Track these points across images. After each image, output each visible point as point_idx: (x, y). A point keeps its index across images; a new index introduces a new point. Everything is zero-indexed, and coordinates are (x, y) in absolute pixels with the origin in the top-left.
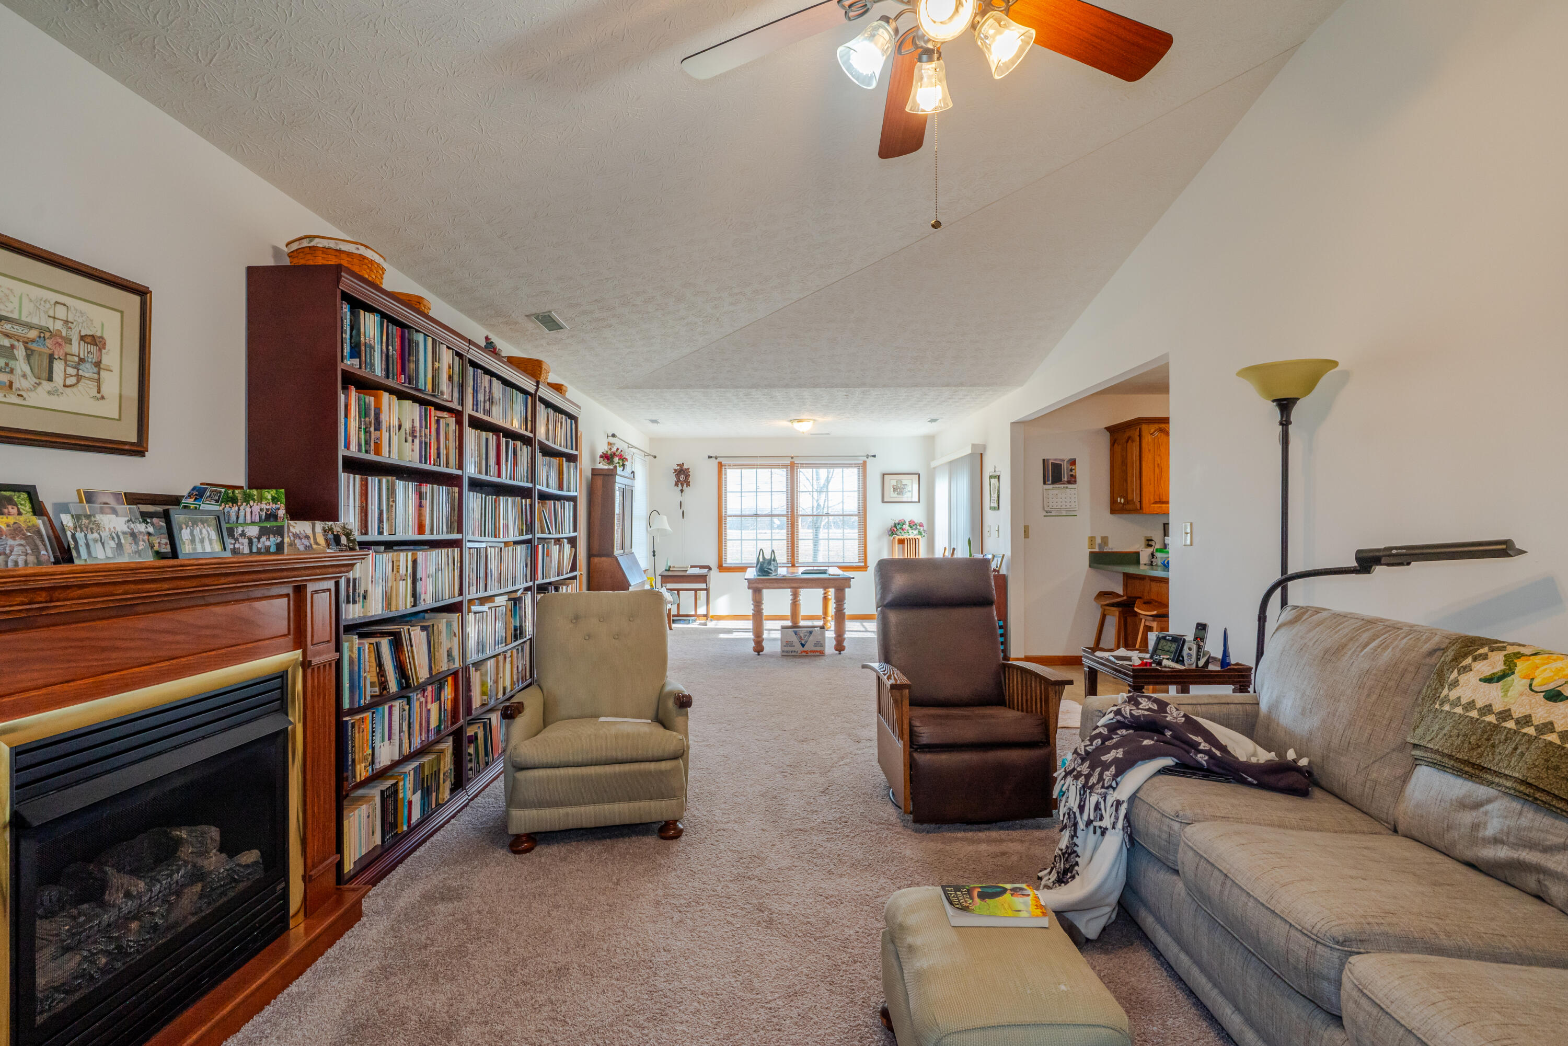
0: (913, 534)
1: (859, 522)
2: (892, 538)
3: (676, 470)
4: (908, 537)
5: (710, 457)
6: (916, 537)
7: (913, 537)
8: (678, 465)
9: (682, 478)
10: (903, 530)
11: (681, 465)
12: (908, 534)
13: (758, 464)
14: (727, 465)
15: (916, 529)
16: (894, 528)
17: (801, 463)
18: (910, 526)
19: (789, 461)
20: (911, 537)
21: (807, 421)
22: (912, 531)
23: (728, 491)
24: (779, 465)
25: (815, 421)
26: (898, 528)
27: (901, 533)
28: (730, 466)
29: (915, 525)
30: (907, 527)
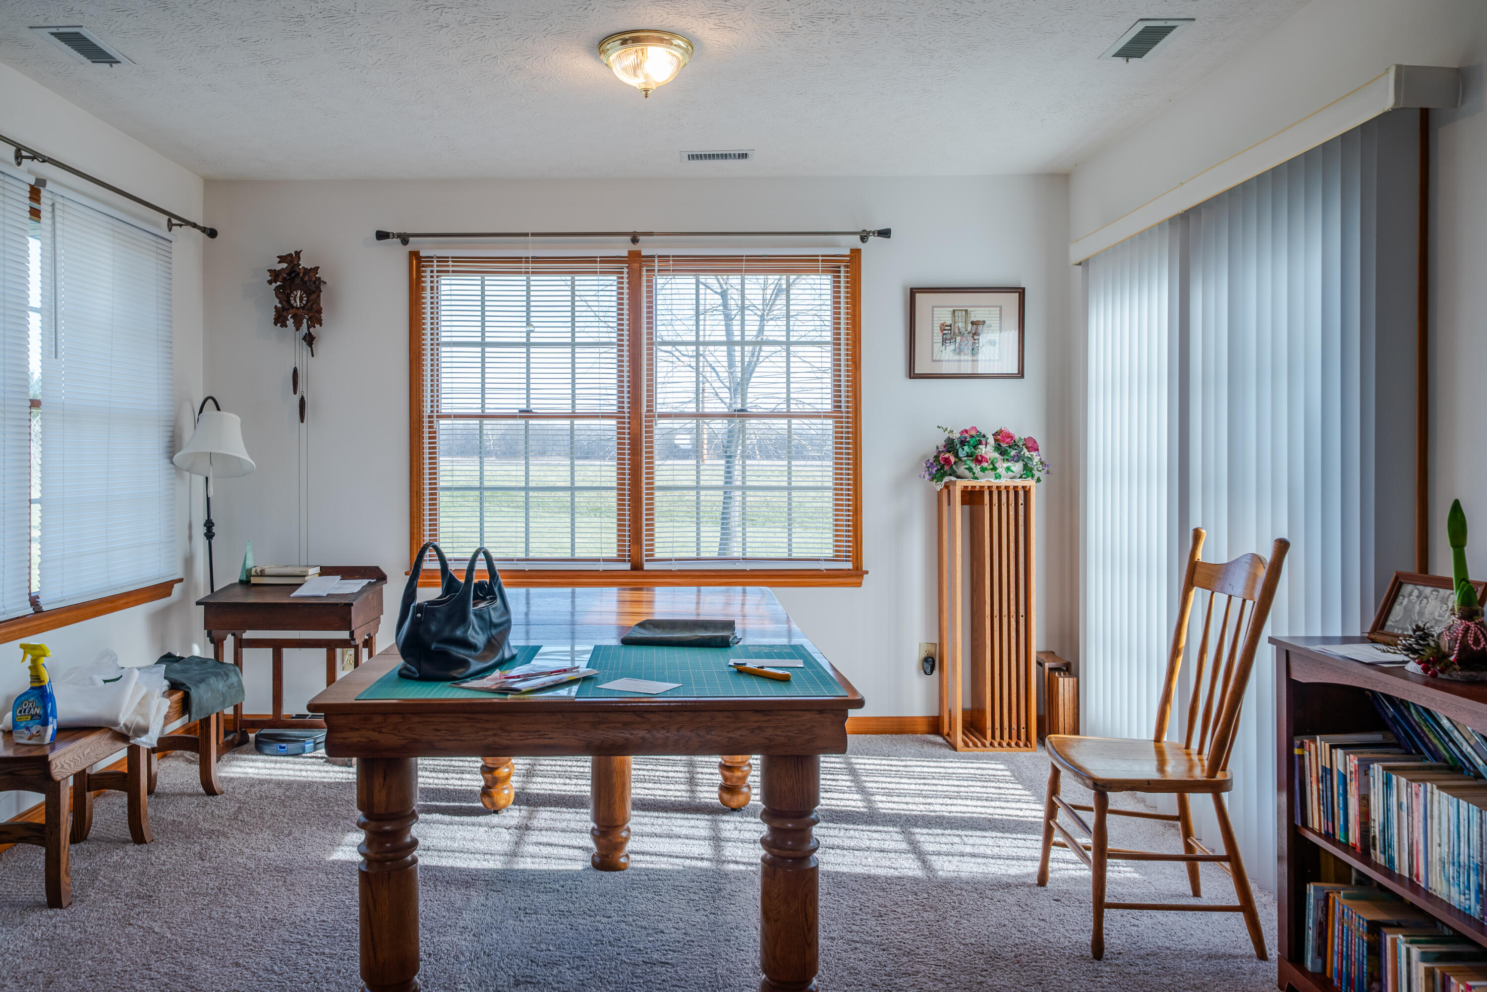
0: (1004, 475)
1: (838, 437)
2: (939, 486)
3: (275, 275)
4: (994, 482)
5: (382, 235)
6: (1019, 483)
7: (1011, 483)
8: (282, 259)
9: (298, 298)
10: (979, 460)
11: (292, 259)
12: (993, 473)
13: (532, 258)
14: (438, 261)
15: (1018, 458)
16: (947, 455)
17: (659, 257)
18: (998, 448)
19: (622, 249)
20: (1003, 482)
21: (662, 40)
22: (1006, 465)
23: (444, 339)
24: (596, 262)
25: (692, 44)
26: (962, 454)
27: (970, 469)
28: (448, 266)
29: (1014, 445)
30: (988, 451)
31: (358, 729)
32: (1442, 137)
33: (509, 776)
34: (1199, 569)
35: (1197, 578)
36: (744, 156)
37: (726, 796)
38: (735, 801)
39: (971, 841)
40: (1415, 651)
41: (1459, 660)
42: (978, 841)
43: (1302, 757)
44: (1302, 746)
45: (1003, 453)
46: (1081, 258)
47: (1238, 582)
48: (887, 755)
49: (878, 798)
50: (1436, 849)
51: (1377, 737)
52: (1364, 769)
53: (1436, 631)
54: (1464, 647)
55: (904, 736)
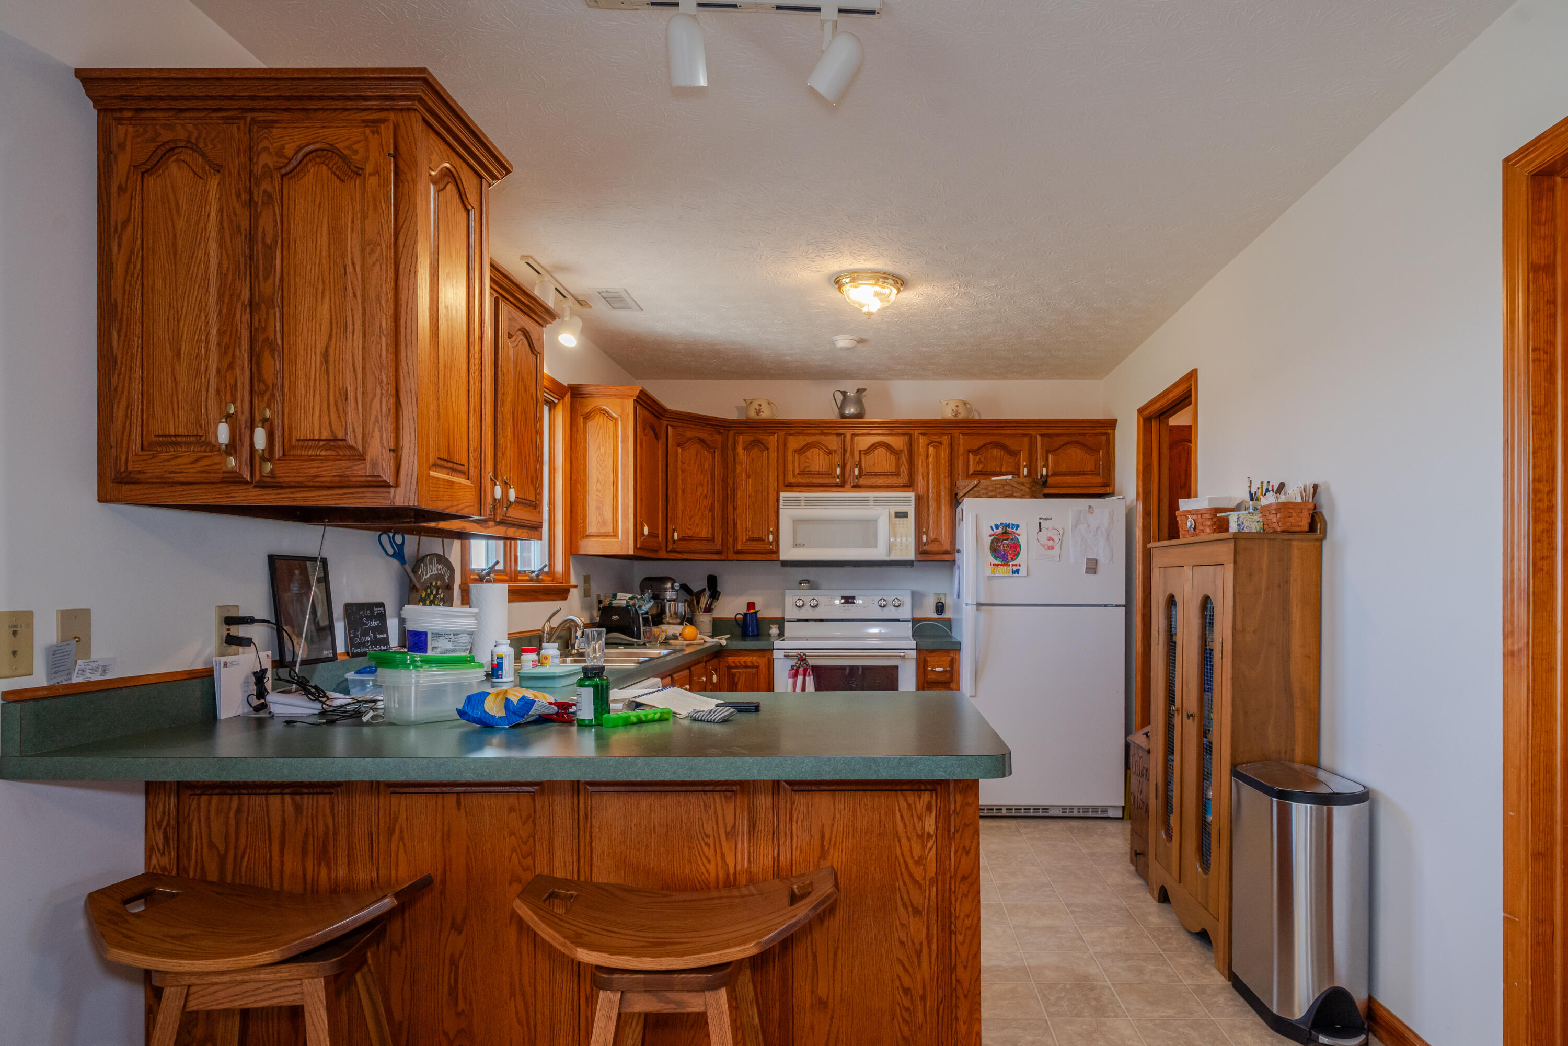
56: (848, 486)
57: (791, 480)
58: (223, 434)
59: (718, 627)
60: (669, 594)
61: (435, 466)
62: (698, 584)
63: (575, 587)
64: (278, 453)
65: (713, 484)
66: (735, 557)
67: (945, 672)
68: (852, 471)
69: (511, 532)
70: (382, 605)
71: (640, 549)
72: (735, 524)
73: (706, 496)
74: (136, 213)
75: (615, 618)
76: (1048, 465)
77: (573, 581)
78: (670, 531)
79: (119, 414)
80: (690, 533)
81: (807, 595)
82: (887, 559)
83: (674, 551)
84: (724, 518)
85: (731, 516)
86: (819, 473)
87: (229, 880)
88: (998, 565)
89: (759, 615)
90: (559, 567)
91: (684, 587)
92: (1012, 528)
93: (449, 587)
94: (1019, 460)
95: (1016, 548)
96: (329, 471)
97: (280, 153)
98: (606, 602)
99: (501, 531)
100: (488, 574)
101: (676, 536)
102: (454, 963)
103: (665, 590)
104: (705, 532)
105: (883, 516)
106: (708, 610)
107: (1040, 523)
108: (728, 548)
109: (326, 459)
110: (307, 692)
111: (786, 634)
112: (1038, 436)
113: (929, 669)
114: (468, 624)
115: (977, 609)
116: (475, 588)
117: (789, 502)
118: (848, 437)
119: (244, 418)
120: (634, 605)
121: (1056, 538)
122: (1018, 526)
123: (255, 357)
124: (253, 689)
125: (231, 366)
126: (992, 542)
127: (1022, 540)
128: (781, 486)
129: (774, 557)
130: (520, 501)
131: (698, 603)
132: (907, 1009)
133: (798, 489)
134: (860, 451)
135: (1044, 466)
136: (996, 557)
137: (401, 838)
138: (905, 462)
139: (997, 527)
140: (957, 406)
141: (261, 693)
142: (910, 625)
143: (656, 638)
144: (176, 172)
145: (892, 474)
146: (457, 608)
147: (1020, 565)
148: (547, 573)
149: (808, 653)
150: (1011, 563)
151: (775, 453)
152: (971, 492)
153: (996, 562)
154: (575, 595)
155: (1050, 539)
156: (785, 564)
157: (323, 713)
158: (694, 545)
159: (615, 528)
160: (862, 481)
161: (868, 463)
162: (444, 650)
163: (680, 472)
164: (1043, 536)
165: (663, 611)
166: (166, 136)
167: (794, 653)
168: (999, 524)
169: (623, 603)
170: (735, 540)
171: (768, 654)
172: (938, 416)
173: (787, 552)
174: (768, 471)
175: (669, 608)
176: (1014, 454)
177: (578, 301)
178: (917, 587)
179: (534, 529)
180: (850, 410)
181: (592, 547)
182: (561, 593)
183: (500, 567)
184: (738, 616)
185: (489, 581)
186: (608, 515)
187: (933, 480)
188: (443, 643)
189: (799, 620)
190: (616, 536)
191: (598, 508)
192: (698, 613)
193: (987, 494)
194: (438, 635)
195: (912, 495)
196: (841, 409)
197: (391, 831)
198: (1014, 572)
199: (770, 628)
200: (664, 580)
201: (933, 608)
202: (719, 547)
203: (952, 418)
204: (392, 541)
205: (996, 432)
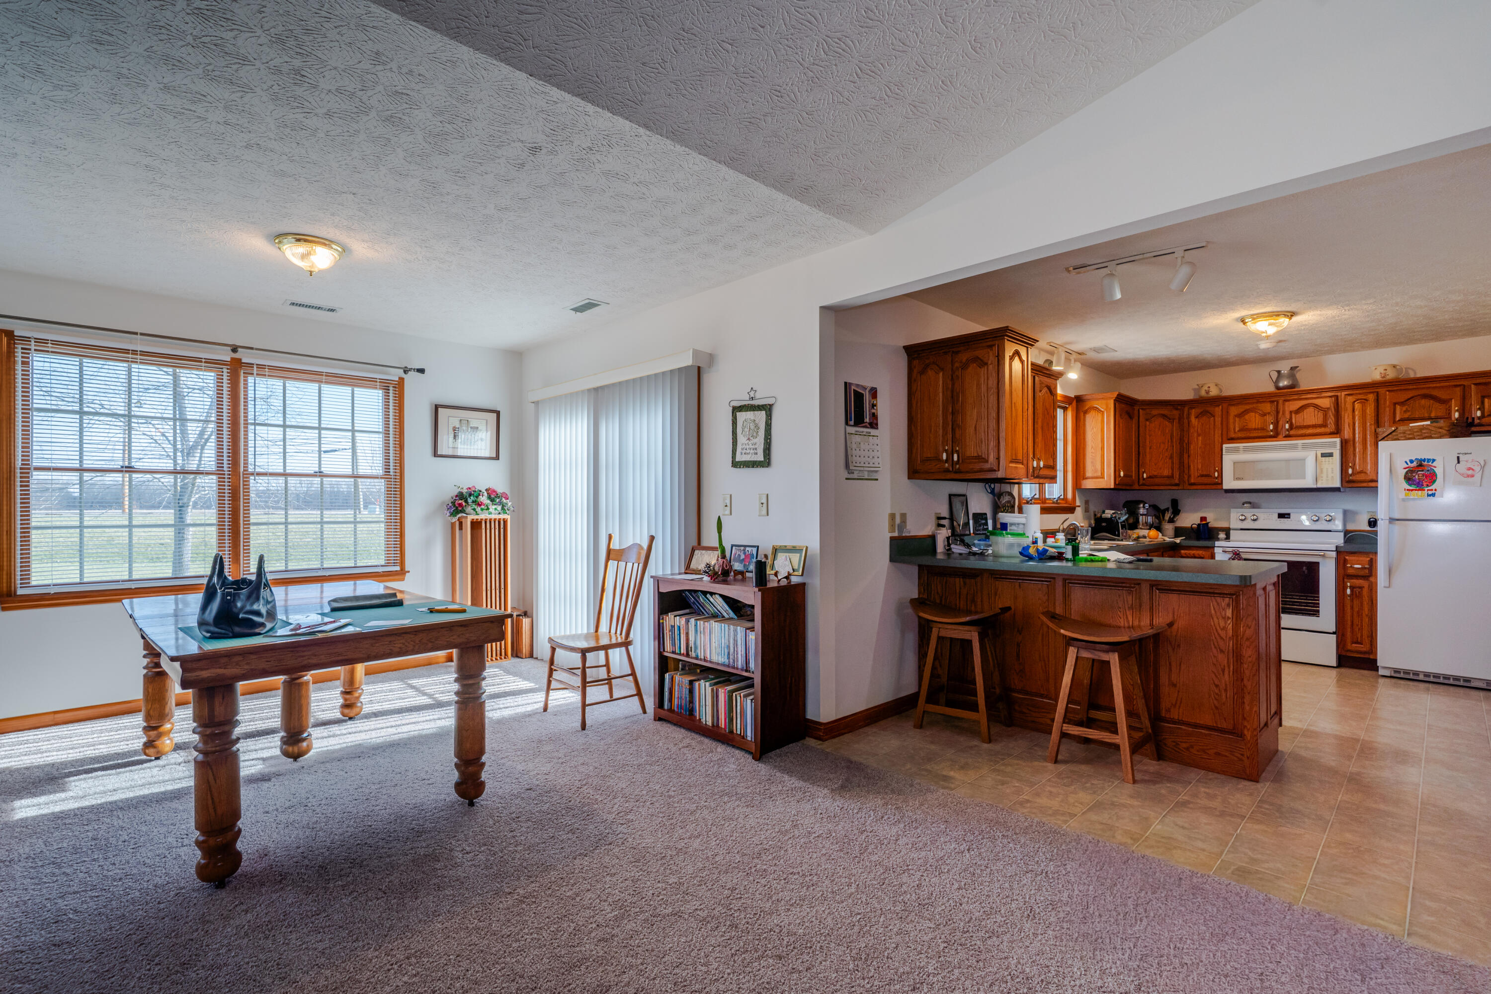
0: (493, 513)
1: (388, 490)
2: (455, 519)
4: (489, 517)
6: (500, 516)
7: (497, 517)
10: (479, 505)
12: (487, 511)
13: (140, 351)
14: (35, 342)
15: (500, 503)
16: (460, 502)
17: (257, 365)
18: (489, 497)
19: (227, 356)
20: (493, 517)
21: (325, 245)
22: (494, 507)
23: (35, 406)
24: (201, 362)
25: (345, 250)
26: (470, 501)
27: (474, 510)
28: (48, 347)
29: (497, 496)
30: (484, 499)
31: (208, 669)
32: (705, 378)
33: (170, 731)
34: (612, 552)
35: (611, 556)
36: (332, 310)
37: (346, 711)
38: (352, 713)
39: (501, 702)
40: (707, 573)
41: (721, 574)
42: (505, 702)
43: (663, 623)
44: (663, 619)
45: (492, 500)
46: (535, 399)
47: (633, 556)
48: (429, 676)
49: (437, 696)
50: (714, 644)
51: (687, 611)
52: (687, 622)
53: (713, 563)
54: (723, 569)
55: (433, 666)
56: (1280, 437)
57: (1232, 435)
58: (944, 456)
59: (1178, 532)
60: (1142, 511)
61: (1011, 462)
62: (1165, 504)
63: (1079, 506)
64: (960, 461)
65: (1172, 441)
66: (1189, 487)
67: (1363, 568)
68: (1284, 426)
69: (1041, 481)
70: (986, 514)
71: (1118, 484)
72: (1189, 467)
73: (1167, 450)
74: (919, 388)
75: (1104, 524)
76: (1484, 407)
77: (1078, 503)
78: (1141, 473)
79: (914, 451)
80: (1155, 473)
81: (1249, 513)
82: (1315, 486)
83: (1143, 485)
84: (1181, 463)
85: (1186, 462)
86: (1255, 429)
87: (943, 603)
88: (1412, 490)
89: (1210, 525)
90: (1070, 496)
91: (1154, 507)
92: (1428, 462)
93: (1013, 507)
94: (1450, 407)
95: (1432, 477)
96: (977, 467)
97: (961, 362)
98: (1099, 515)
99: (1037, 480)
100: (1031, 500)
101: (1145, 476)
102: (1018, 645)
103: (1139, 508)
104: (1166, 472)
105: (1310, 457)
106: (1171, 521)
107: (1458, 458)
108: (1184, 482)
109: (975, 463)
110: (964, 545)
111: (1231, 538)
112: (1473, 386)
113: (1349, 565)
114: (1023, 520)
115: (1390, 522)
116: (1025, 507)
117: (1230, 451)
118: (1281, 402)
119: (950, 450)
120: (1115, 517)
121: (1477, 468)
122: (1434, 460)
123: (953, 430)
124: (946, 543)
125: (946, 434)
126: (1407, 473)
127: (1439, 471)
128: (1225, 438)
129: (1219, 487)
130: (1045, 466)
131: (1164, 517)
132: (1217, 694)
133: (1239, 441)
134: (1291, 412)
135: (1479, 409)
136: (1410, 484)
137: (999, 597)
138: (1332, 417)
139: (1412, 461)
140: (1386, 370)
141: (949, 545)
142: (1342, 534)
143: (1130, 537)
144: (930, 373)
145: (1320, 426)
146: (1016, 514)
147: (1436, 490)
148: (1063, 499)
149: (1241, 550)
150: (1426, 489)
151: (1220, 419)
152: (1390, 436)
153: (1411, 488)
154: (1079, 511)
155: (1469, 469)
156: (1228, 491)
157: (970, 552)
158: (1157, 480)
159: (1102, 473)
160: (1292, 432)
161: (1297, 420)
162: (1014, 530)
163: (1148, 436)
164: (1462, 467)
165: (1137, 521)
166: (927, 361)
167: (1230, 549)
168: (1414, 459)
169: (1109, 516)
170: (1189, 476)
171: (1211, 550)
172: (1367, 380)
173: (1229, 483)
174: (1214, 432)
175: (1141, 519)
176: (1446, 402)
177: (1079, 353)
178: (1349, 507)
179: (1053, 479)
180: (1284, 383)
181: (1089, 484)
182: (1071, 510)
183: (1037, 496)
184: (1194, 526)
185: (1031, 504)
186: (1099, 467)
187: (1359, 427)
188: (1013, 527)
189: (1242, 529)
190: (1103, 478)
191: (1092, 462)
192: (1163, 523)
193: (1405, 436)
194: (1012, 524)
195: (1337, 440)
196: (1276, 383)
197: (996, 594)
198: (1428, 495)
199: (1218, 534)
200: (1139, 502)
201: (1366, 523)
202: (1177, 481)
203: (1381, 379)
204: (990, 486)
205: (1431, 385)
